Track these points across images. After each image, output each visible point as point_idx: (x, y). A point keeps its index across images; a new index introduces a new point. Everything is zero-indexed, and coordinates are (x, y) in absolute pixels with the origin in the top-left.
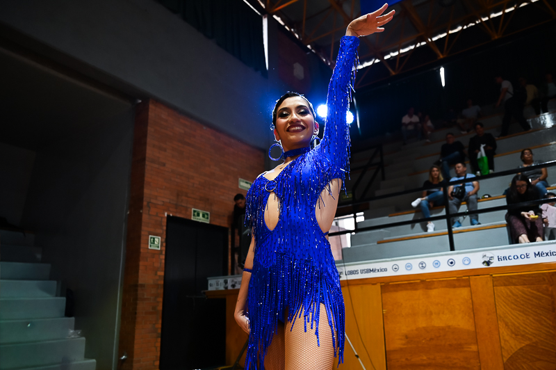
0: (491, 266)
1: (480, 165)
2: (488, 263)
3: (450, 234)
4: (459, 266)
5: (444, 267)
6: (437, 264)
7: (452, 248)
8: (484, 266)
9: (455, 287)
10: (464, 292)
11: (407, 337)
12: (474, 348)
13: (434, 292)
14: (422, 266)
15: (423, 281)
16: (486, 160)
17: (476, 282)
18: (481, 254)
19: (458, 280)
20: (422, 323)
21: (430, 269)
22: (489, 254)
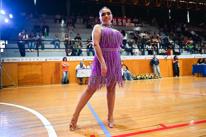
0: (47, 61)
1: (45, 34)
2: (46, 60)
3: (38, 52)
4: (39, 60)
5: (36, 60)
6: (34, 59)
7: (38, 56)
8: (45, 61)
9: (38, 65)
10: (40, 66)
11: (25, 76)
12: (41, 78)
13: (33, 66)
14: (30, 59)
15: (30, 63)
16: (47, 33)
17: (43, 64)
18: (45, 58)
19: (39, 63)
20: (29, 73)
21: (32, 60)
22: (47, 58)
